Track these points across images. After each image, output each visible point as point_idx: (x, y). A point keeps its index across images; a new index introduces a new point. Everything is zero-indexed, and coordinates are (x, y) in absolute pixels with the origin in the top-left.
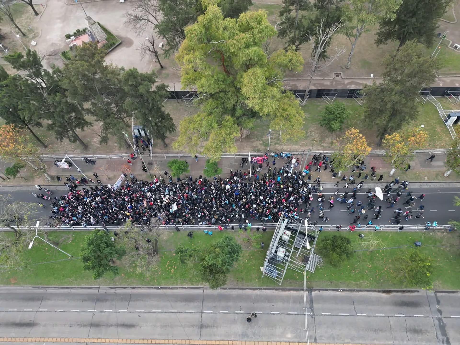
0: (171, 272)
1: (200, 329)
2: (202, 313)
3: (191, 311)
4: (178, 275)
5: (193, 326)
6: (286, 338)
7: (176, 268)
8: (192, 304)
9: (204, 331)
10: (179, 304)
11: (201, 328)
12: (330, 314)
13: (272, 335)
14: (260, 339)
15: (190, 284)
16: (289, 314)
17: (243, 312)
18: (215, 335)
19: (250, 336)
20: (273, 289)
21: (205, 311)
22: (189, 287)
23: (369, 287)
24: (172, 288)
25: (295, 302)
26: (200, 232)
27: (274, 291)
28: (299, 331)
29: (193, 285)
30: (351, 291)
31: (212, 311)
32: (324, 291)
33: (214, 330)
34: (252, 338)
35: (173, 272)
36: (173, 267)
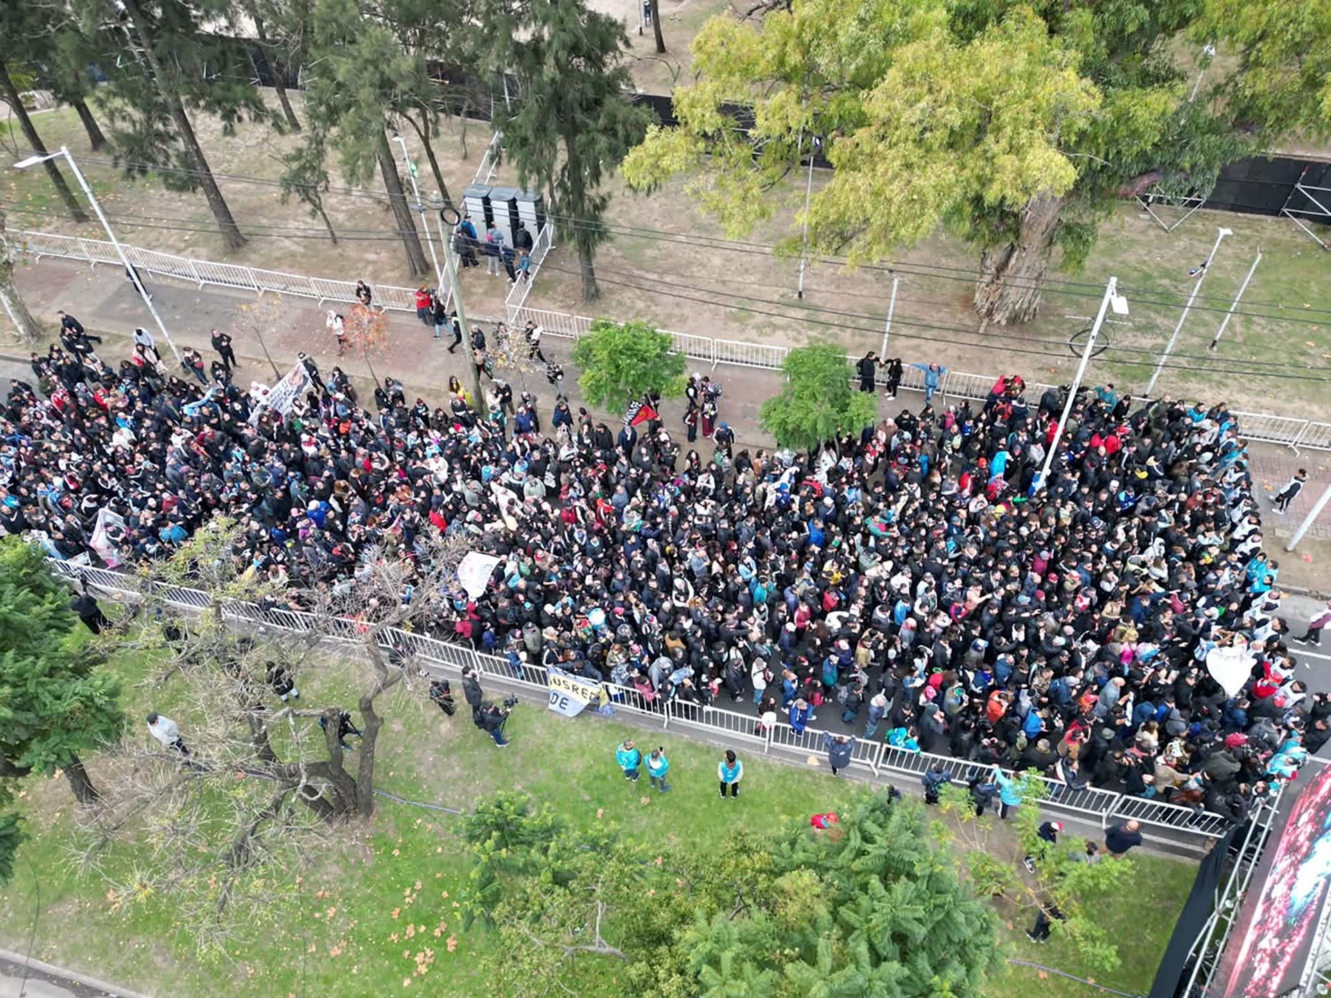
7: (451, 944)
35: (423, 969)
36: (437, 933)
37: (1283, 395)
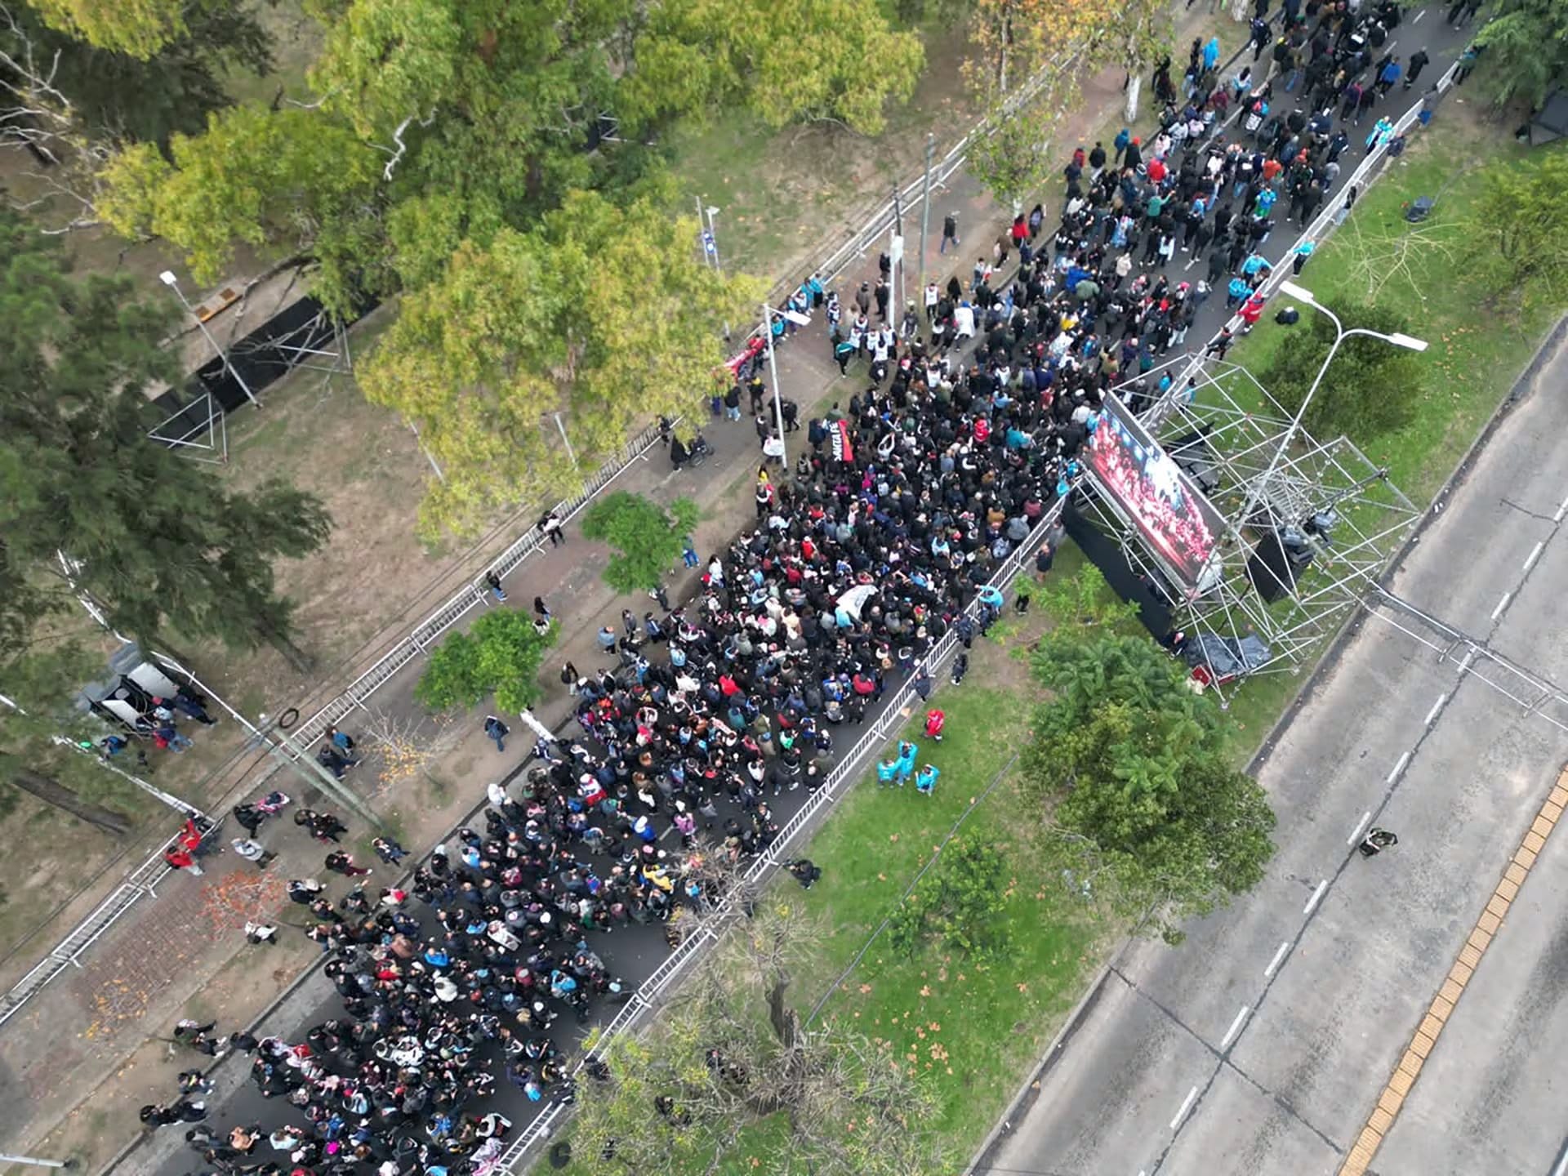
0: (938, 1065)
1: (1294, 1122)
2: (1225, 1057)
3: (1185, 1107)
4: (978, 1042)
5: (1260, 1145)
6: (1519, 800)
7: (935, 1027)
8: (1156, 1078)
9: (1315, 1104)
10: (1116, 1137)
11: (1292, 1111)
12: (1507, 596)
13: (1485, 840)
14: (1478, 898)
15: (1059, 1017)
16: (1432, 723)
17: (1324, 884)
18: (1360, 1073)
19: (1445, 927)
20: (1294, 712)
21: (1226, 1041)
22: (1063, 1031)
23: (1475, 424)
24: (1017, 1118)
25: (1395, 674)
26: (849, 805)
27: (1305, 711)
28: (1518, 737)
29: (1067, 1006)
30: (1458, 480)
31: (1244, 1010)
32: (1412, 553)
33: (1335, 1058)
34: (1454, 923)
35: (945, 1055)
36: (922, 1036)
37: (775, 266)
